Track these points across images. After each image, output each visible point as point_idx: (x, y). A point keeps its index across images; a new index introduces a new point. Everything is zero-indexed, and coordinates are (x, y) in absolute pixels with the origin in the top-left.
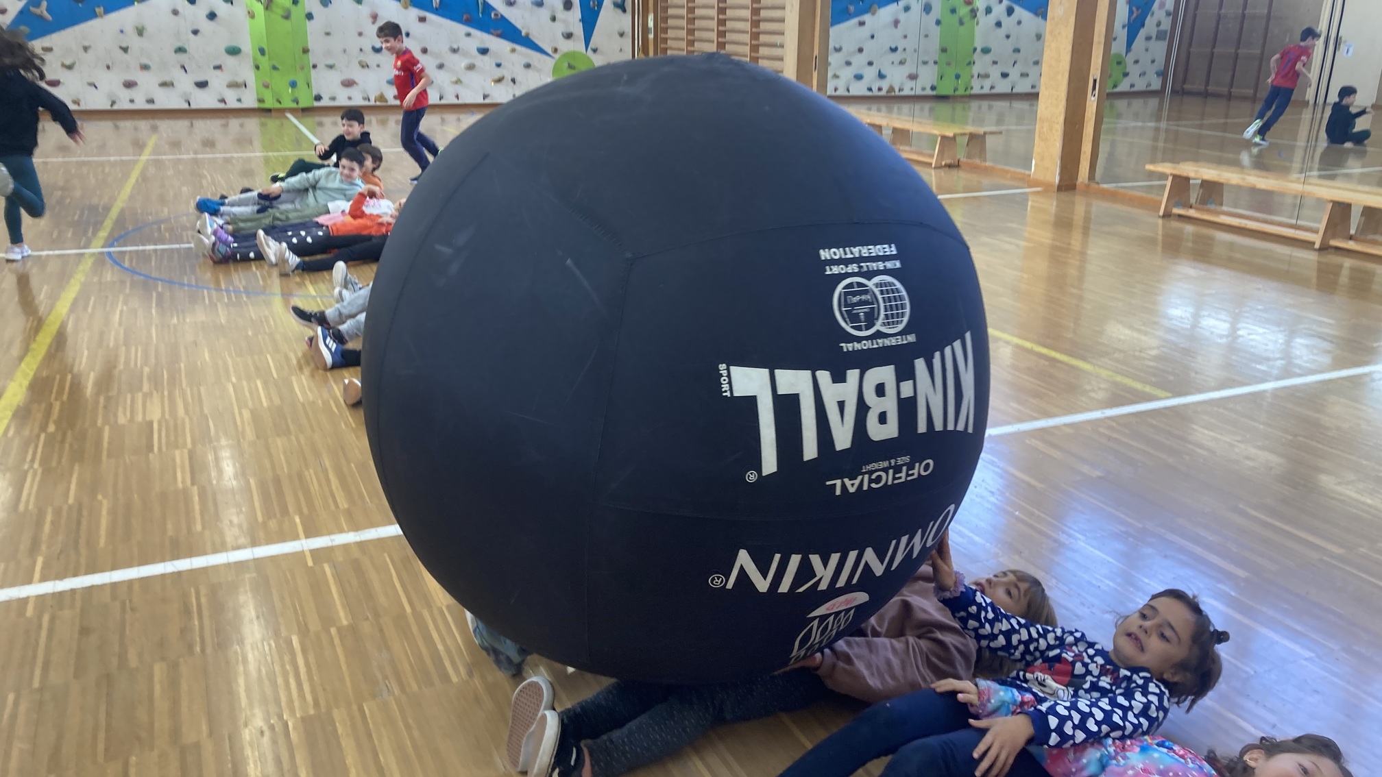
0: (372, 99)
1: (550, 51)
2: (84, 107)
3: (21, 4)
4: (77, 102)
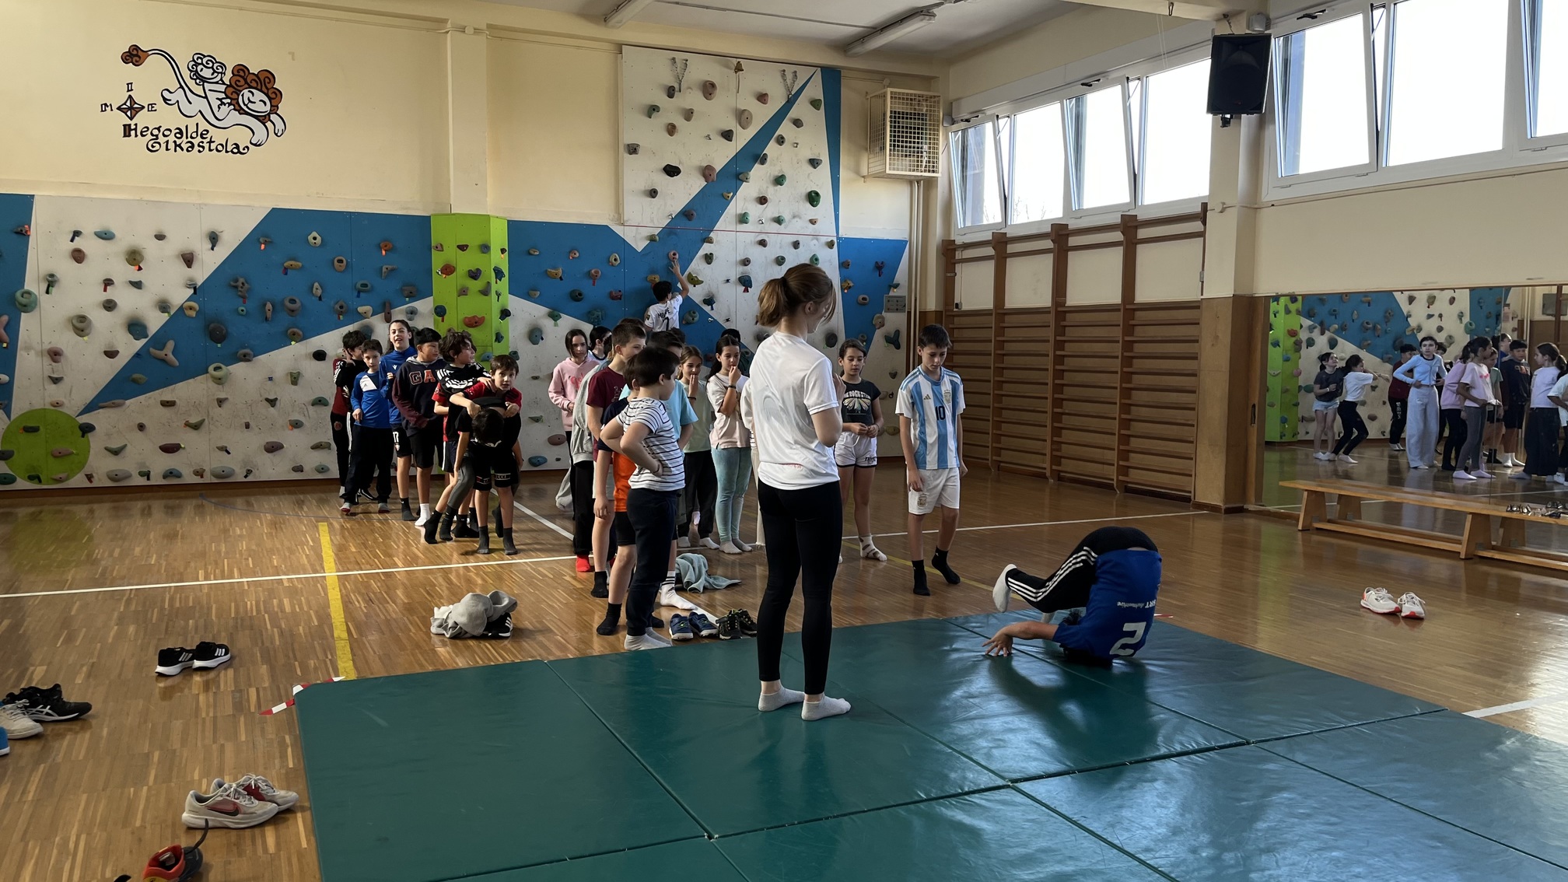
2: (208, 479)
3: (140, 344)
4: (199, 473)
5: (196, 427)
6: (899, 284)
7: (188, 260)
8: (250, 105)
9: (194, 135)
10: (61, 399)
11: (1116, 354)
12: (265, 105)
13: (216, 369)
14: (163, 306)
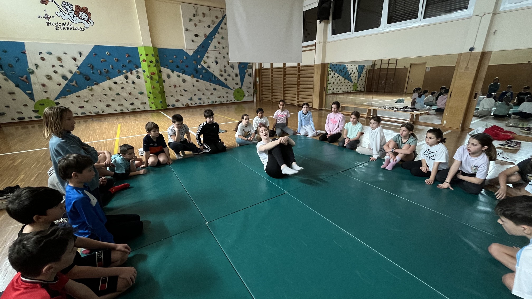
0: (184, 105)
1: (232, 89)
2: (93, 114)
3: (66, 82)
4: (91, 113)
5: (87, 102)
7: (75, 59)
8: (82, 17)
9: (68, 25)
10: (48, 96)
11: (296, 77)
12: (86, 16)
13: (89, 87)
14: (71, 72)
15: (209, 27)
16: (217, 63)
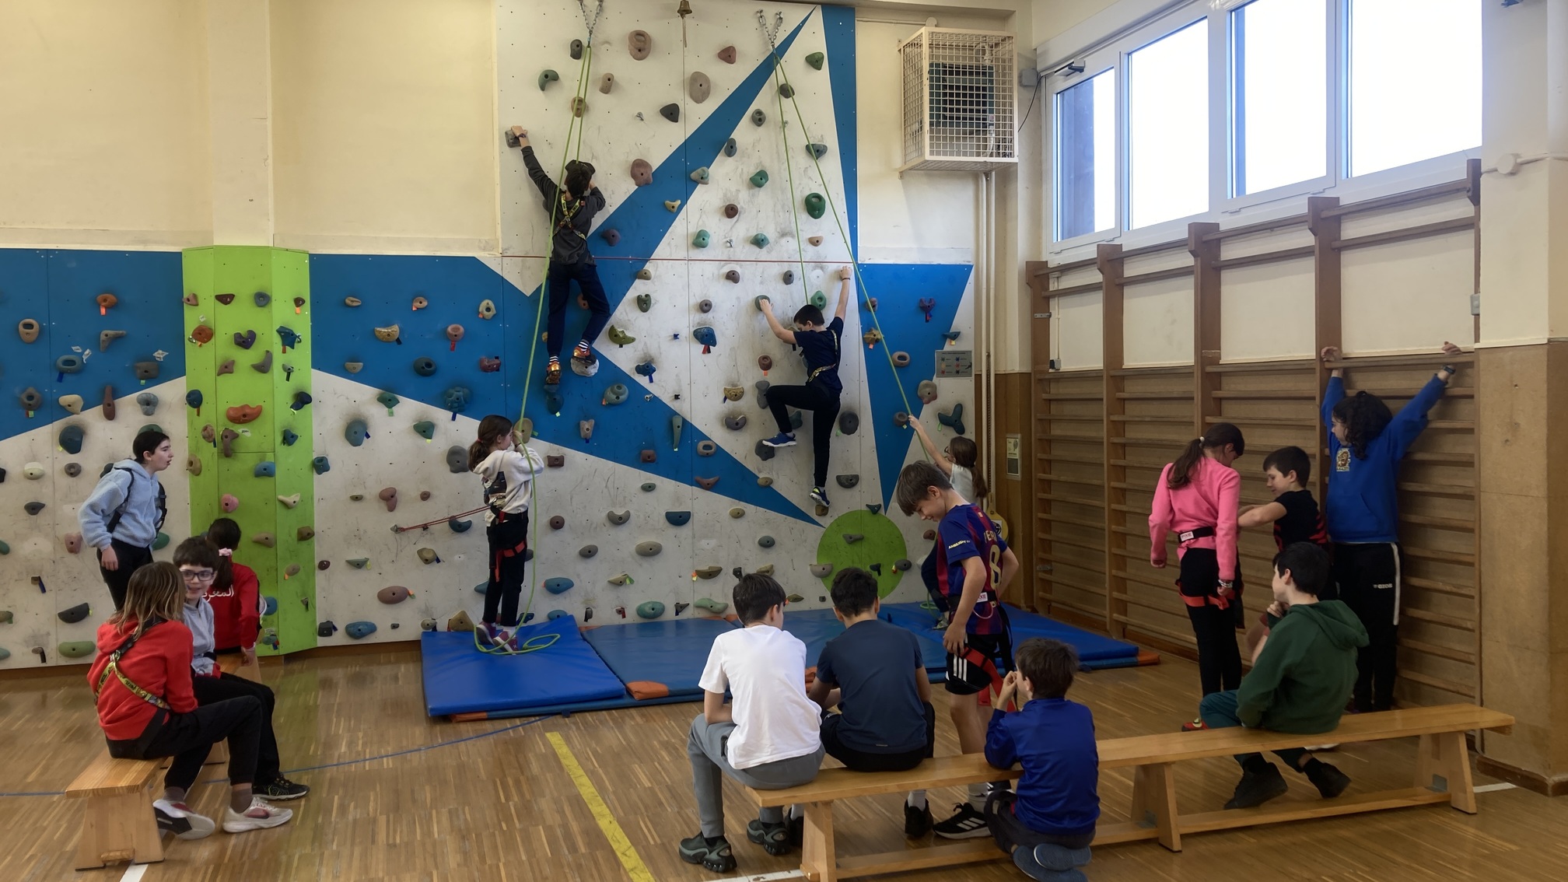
0: (442, 624)
1: (812, 513)
6: (959, 333)
15: (671, 113)
16: (706, 338)
